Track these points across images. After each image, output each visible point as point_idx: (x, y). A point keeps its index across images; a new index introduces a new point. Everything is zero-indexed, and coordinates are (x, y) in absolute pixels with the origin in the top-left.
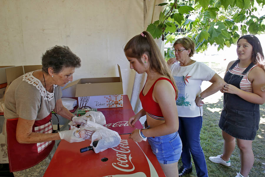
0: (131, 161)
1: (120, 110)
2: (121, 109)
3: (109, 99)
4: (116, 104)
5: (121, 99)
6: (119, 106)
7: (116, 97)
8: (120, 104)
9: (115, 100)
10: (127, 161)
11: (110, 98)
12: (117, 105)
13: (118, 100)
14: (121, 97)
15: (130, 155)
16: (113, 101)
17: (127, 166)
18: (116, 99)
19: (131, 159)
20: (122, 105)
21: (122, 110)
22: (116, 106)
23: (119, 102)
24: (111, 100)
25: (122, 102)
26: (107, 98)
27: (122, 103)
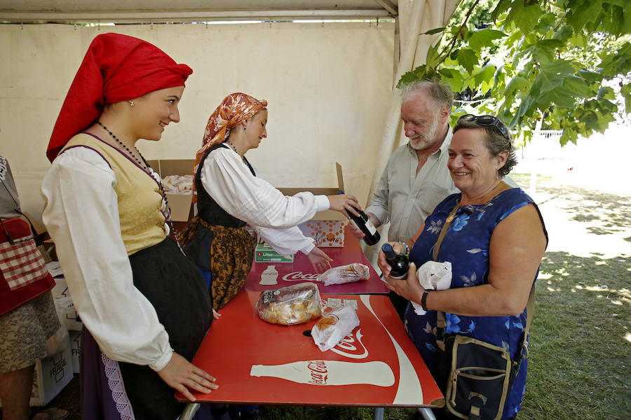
0: (360, 341)
1: (337, 253)
2: (338, 250)
3: (316, 229)
4: (331, 240)
5: (341, 232)
6: (335, 244)
7: (331, 226)
8: (337, 241)
9: (328, 233)
10: (352, 340)
11: (318, 227)
12: (332, 242)
13: (334, 233)
14: (341, 228)
15: (359, 331)
16: (324, 233)
17: (353, 348)
18: (331, 230)
19: (361, 338)
20: (341, 243)
21: (341, 252)
22: (331, 245)
23: (336, 237)
24: (320, 232)
25: (342, 236)
26: (312, 227)
27: (343, 239)
